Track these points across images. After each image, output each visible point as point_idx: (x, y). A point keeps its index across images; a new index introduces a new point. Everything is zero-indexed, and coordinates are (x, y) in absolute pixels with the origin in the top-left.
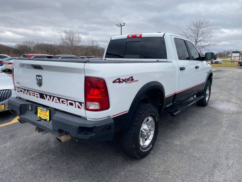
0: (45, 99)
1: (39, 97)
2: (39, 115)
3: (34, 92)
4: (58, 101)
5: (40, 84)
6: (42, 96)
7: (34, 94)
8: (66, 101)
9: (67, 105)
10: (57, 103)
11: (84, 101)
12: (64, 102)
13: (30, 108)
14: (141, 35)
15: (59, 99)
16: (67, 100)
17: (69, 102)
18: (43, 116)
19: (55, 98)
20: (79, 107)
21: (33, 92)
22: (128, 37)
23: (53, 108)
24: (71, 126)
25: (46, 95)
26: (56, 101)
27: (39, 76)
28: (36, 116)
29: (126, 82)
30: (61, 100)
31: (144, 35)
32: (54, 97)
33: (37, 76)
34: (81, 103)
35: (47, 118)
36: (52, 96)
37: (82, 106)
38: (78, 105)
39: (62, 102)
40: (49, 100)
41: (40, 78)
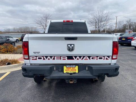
0: (73, 59)
1: (67, 59)
2: (65, 72)
3: (61, 56)
6: (70, 58)
7: (60, 58)
8: (96, 57)
9: (97, 59)
10: (87, 59)
12: (94, 58)
13: (55, 69)
15: (89, 57)
17: (99, 57)
18: (70, 71)
19: (86, 57)
20: (107, 59)
21: (60, 57)
25: (76, 57)
26: (86, 59)
27: (71, 45)
28: (62, 73)
32: (84, 57)
33: (68, 45)
34: (109, 57)
35: (76, 71)
36: (82, 56)
37: (109, 58)
38: (106, 58)
39: (92, 58)
40: (78, 59)
41: (73, 46)
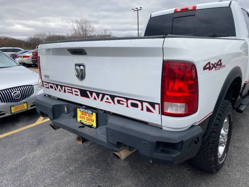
0: (88, 97)
1: (80, 95)
2: (79, 119)
3: (72, 88)
4: (110, 100)
5: (81, 76)
6: (84, 93)
7: (71, 91)
8: (125, 100)
9: (127, 106)
10: (110, 103)
11: (159, 101)
12: (121, 102)
13: (66, 110)
14: (194, 8)
15: (113, 97)
16: (127, 99)
17: (130, 102)
18: (85, 120)
19: (106, 97)
20: (148, 110)
21: (70, 89)
22: (176, 11)
23: (102, 110)
24: (141, 140)
26: (107, 101)
27: (79, 65)
28: (75, 120)
29: (215, 67)
30: (116, 99)
31: (199, 6)
32: (104, 95)
33: (76, 65)
34: (153, 104)
35: (92, 123)
36: (101, 93)
37: (154, 108)
38: (147, 107)
39: (119, 102)
40: (95, 99)
41: (82, 67)
